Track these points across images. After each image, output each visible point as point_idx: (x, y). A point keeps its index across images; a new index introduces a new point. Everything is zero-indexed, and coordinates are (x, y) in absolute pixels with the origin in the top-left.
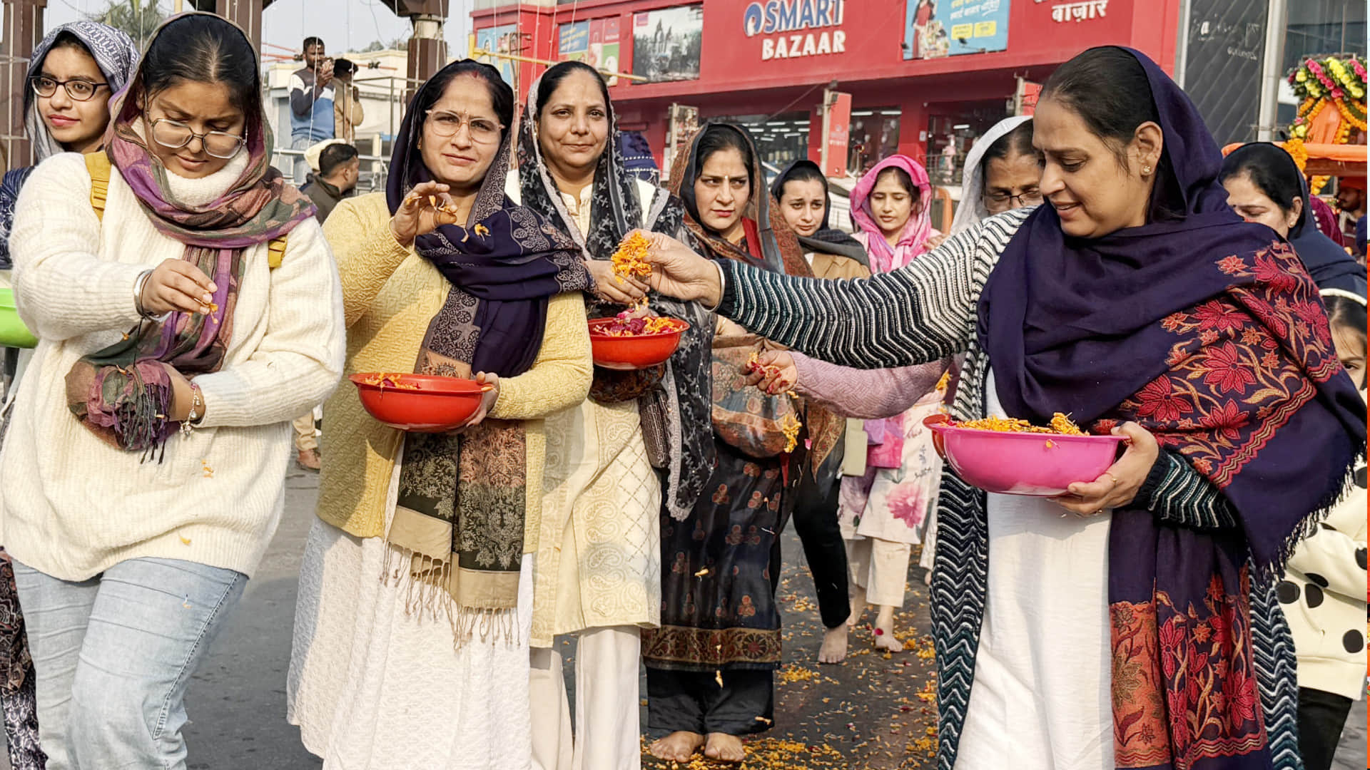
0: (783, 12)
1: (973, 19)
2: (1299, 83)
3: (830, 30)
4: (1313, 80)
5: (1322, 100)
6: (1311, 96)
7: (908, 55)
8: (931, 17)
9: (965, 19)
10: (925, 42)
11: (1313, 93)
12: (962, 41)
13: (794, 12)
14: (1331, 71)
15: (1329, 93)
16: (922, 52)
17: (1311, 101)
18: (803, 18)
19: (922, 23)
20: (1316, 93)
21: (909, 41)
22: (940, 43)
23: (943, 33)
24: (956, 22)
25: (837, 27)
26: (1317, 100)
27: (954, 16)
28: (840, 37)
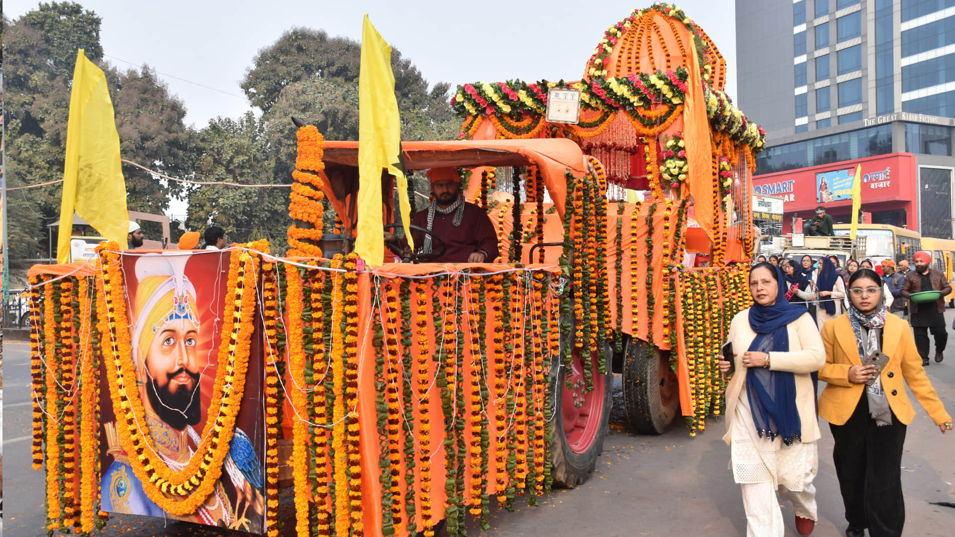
0: (769, 188)
1: (842, 188)
2: (459, 103)
3: (789, 194)
4: (469, 100)
5: (479, 117)
6: (470, 114)
7: (819, 201)
8: (826, 188)
9: (839, 189)
10: (825, 196)
11: (471, 111)
12: (839, 196)
13: (774, 188)
14: (484, 92)
15: (484, 110)
16: (824, 200)
17: (470, 119)
18: (777, 190)
19: (823, 190)
20: (473, 111)
21: (818, 196)
22: (830, 197)
23: (831, 193)
24: (836, 189)
25: (791, 193)
26: (475, 117)
27: (835, 187)
28: (792, 197)
